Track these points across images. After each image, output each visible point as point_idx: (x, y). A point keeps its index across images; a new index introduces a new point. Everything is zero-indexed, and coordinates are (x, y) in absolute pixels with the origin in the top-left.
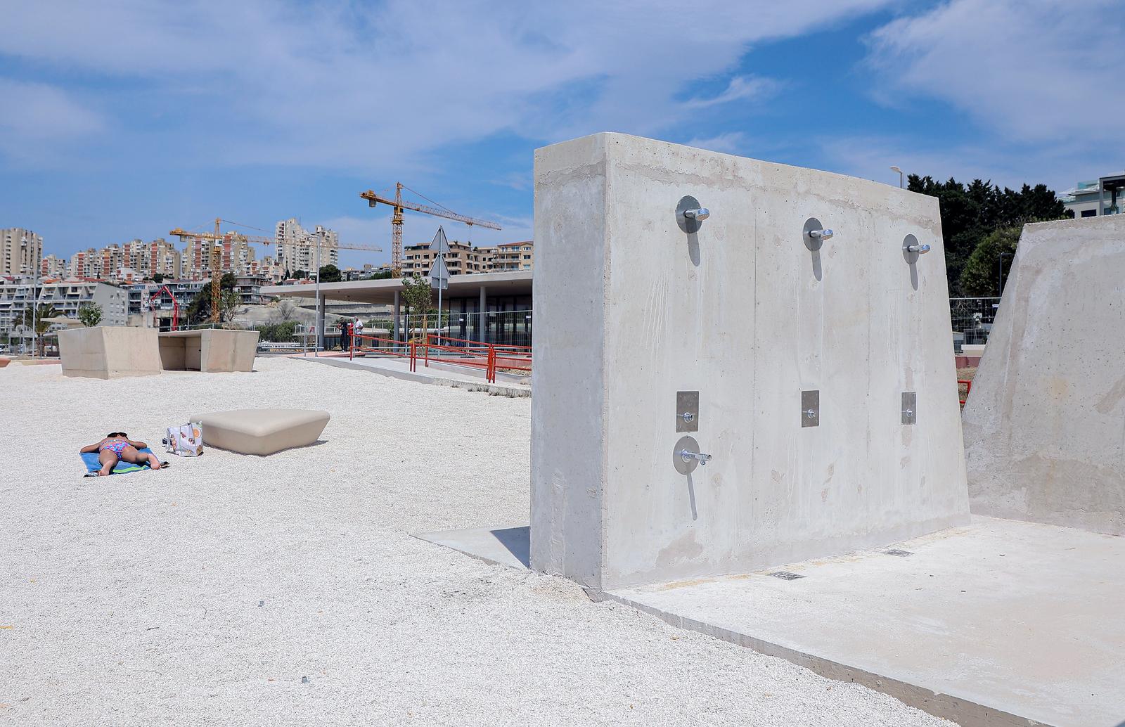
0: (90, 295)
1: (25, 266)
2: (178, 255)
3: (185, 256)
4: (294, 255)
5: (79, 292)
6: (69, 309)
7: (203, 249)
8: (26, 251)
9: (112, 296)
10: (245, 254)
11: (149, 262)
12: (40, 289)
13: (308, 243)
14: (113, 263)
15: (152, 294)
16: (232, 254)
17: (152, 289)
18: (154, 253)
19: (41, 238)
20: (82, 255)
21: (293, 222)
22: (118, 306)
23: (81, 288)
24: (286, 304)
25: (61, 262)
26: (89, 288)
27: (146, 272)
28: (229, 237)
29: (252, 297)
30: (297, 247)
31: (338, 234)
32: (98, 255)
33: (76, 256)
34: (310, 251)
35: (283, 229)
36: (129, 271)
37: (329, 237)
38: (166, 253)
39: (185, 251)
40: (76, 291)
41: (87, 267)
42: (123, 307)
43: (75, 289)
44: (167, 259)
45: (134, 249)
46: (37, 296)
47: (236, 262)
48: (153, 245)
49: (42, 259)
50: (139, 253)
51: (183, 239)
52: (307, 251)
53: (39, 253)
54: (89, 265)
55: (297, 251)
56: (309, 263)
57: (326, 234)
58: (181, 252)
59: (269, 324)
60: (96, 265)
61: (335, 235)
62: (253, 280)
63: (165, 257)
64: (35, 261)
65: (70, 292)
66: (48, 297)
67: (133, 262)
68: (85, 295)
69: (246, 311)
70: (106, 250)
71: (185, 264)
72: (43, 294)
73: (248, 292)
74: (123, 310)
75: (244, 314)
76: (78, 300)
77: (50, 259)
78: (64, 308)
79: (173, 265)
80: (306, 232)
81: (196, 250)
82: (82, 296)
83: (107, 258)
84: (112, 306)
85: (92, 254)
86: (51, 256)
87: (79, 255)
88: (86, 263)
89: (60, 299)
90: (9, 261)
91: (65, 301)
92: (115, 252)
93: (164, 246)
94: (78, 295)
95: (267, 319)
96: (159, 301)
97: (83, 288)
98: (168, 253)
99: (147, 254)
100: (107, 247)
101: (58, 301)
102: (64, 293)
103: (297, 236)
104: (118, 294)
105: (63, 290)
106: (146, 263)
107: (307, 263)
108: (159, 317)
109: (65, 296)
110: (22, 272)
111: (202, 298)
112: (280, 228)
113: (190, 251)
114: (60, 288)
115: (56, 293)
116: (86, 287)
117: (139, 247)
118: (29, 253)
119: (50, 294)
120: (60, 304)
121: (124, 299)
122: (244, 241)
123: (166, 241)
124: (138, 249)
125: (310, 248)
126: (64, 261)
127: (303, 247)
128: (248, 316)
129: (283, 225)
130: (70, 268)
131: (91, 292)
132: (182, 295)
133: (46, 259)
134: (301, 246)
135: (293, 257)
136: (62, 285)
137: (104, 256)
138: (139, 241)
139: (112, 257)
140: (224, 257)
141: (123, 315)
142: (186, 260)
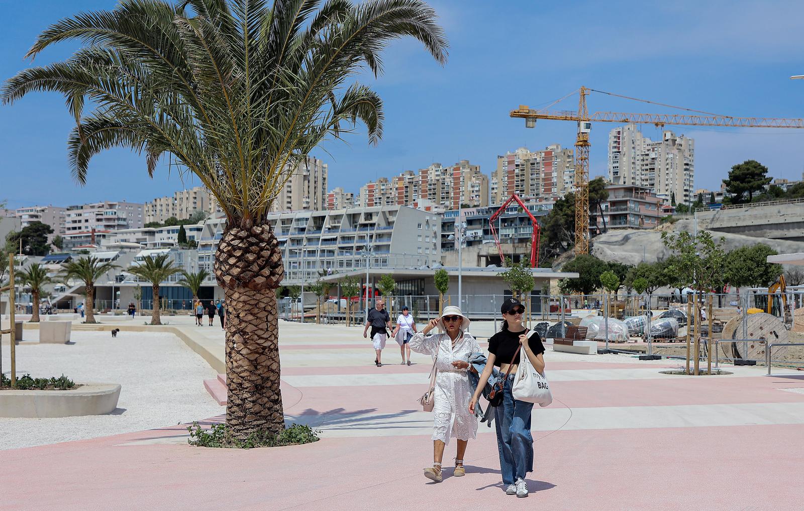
0: (390, 224)
1: (307, 200)
2: (486, 181)
3: (495, 180)
4: (634, 173)
5: (375, 220)
6: (361, 244)
7: (517, 171)
8: (309, 182)
9: (419, 225)
10: (571, 174)
11: (451, 190)
12: (323, 218)
13: (653, 155)
14: (408, 194)
15: (470, 222)
16: (554, 174)
17: (471, 216)
18: (457, 179)
19: (325, 165)
20: (372, 186)
21: (632, 129)
22: (428, 240)
23: (377, 213)
24: (685, 227)
25: (349, 197)
26: (387, 214)
27: (447, 203)
28: (550, 153)
29: (629, 218)
30: (637, 163)
31: (693, 140)
32: (390, 186)
33: (365, 187)
34: (656, 166)
35: (619, 138)
36: (428, 203)
37: (681, 145)
38: (471, 179)
39: (495, 174)
40: (371, 218)
41: (378, 201)
42: (434, 241)
43: (369, 216)
44: (473, 187)
45: (432, 176)
46: (319, 228)
47: (560, 186)
48: (455, 169)
49: (327, 194)
50: (438, 180)
51: (530, 124)
52: (652, 166)
53: (323, 184)
54: (380, 198)
55: (638, 168)
56: (656, 182)
57: (678, 141)
58: (489, 177)
59: (662, 259)
60: (388, 198)
61: (690, 142)
62: (629, 190)
63: (469, 184)
64: (319, 194)
65: (362, 220)
66: (334, 229)
67: (432, 191)
68: (383, 224)
69: (626, 239)
70: (400, 179)
71: (495, 191)
72: (327, 224)
73: (621, 210)
74: (435, 245)
75: (623, 244)
76: (375, 232)
77: (337, 193)
78: (355, 244)
79: (480, 194)
80: (648, 141)
81: (509, 172)
82: (379, 225)
83: (401, 188)
84: (420, 239)
85: (383, 185)
86: (337, 190)
87: (369, 186)
88: (377, 196)
89: (350, 231)
90: (289, 195)
91: (356, 233)
92: (411, 180)
93: (469, 170)
94: (372, 225)
95: (660, 250)
96: (480, 233)
97: (380, 214)
98: (474, 179)
99: (449, 180)
100: (401, 176)
101: (346, 234)
102: (355, 222)
103: (637, 148)
104: (427, 222)
105: (353, 217)
106: (448, 193)
107: (652, 182)
108: (484, 254)
109: (356, 227)
110: (304, 208)
111: (557, 221)
112: (615, 137)
113: (501, 174)
114: (349, 216)
115: (344, 223)
116: (384, 213)
117: (438, 173)
118: (312, 184)
119: (336, 225)
120: (350, 239)
121: (435, 229)
122: (569, 157)
123: (471, 163)
124: (437, 175)
125: (656, 162)
126: (352, 195)
127: (645, 162)
128: (628, 246)
129: (619, 133)
130: (359, 203)
131: (391, 219)
132: (512, 222)
133: (332, 193)
134: (643, 160)
135: (632, 176)
136: (351, 211)
137: (397, 186)
138: (439, 165)
139: (407, 187)
140: (544, 179)
141: (435, 252)
142: (495, 186)
